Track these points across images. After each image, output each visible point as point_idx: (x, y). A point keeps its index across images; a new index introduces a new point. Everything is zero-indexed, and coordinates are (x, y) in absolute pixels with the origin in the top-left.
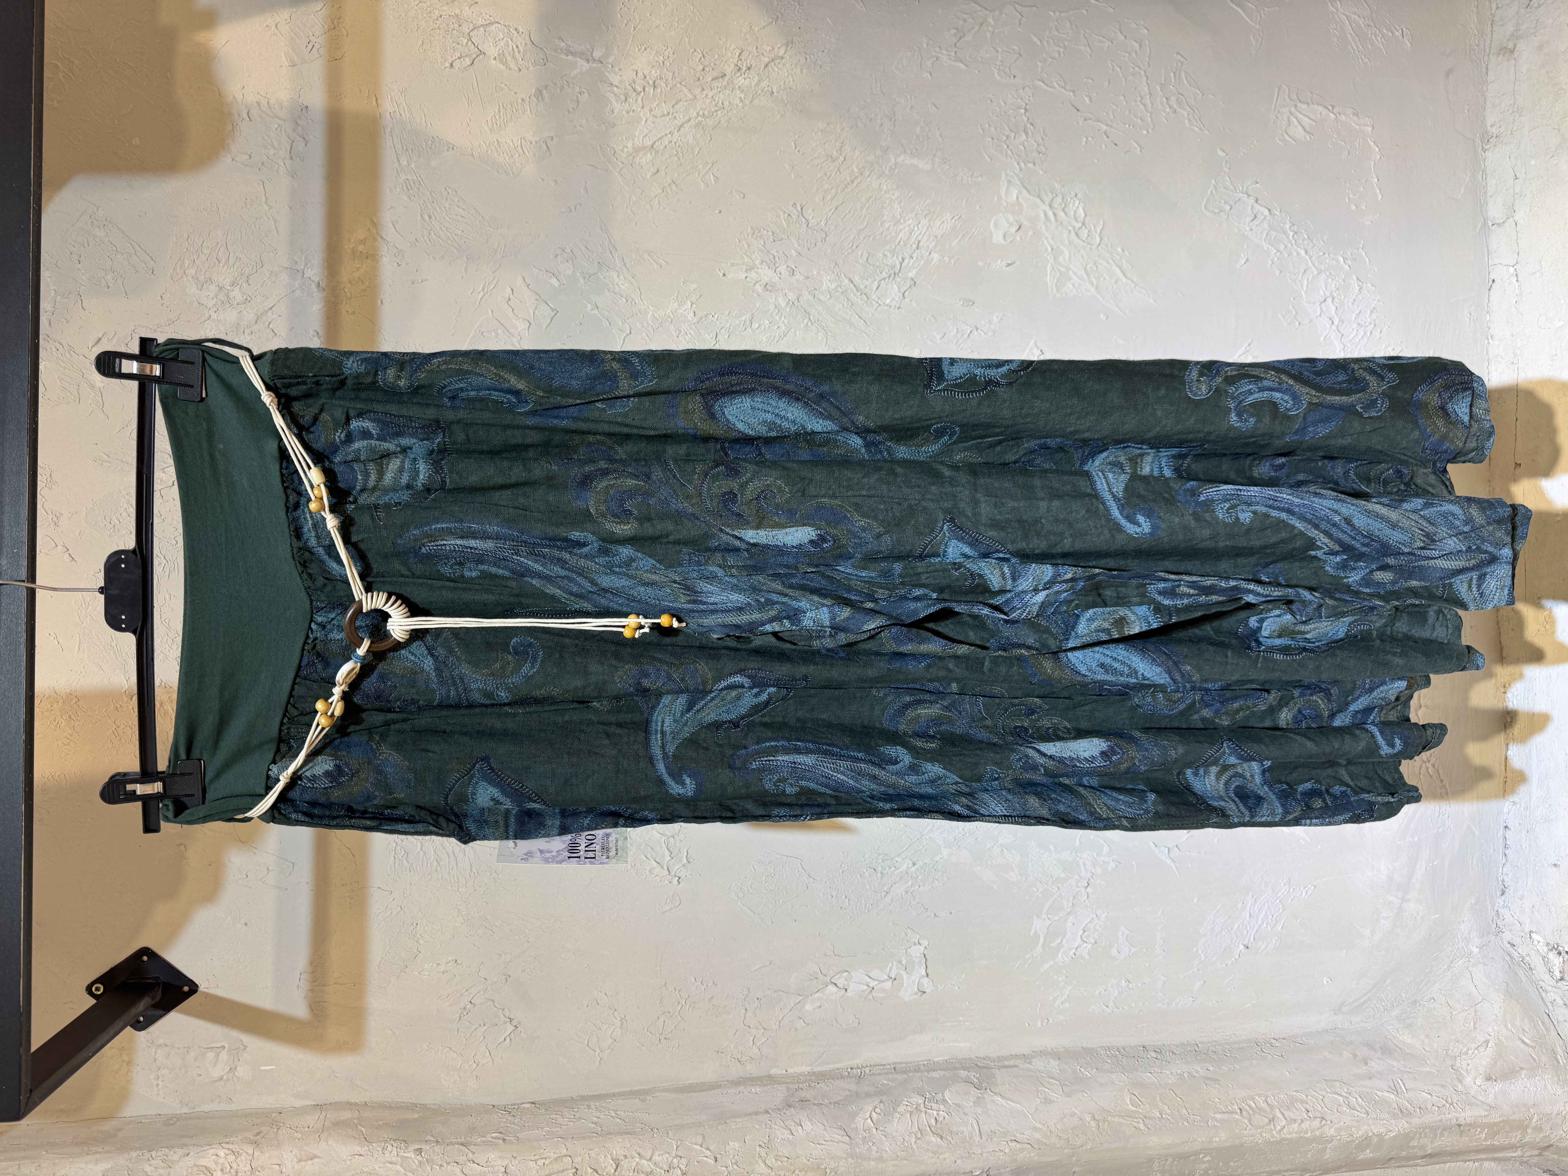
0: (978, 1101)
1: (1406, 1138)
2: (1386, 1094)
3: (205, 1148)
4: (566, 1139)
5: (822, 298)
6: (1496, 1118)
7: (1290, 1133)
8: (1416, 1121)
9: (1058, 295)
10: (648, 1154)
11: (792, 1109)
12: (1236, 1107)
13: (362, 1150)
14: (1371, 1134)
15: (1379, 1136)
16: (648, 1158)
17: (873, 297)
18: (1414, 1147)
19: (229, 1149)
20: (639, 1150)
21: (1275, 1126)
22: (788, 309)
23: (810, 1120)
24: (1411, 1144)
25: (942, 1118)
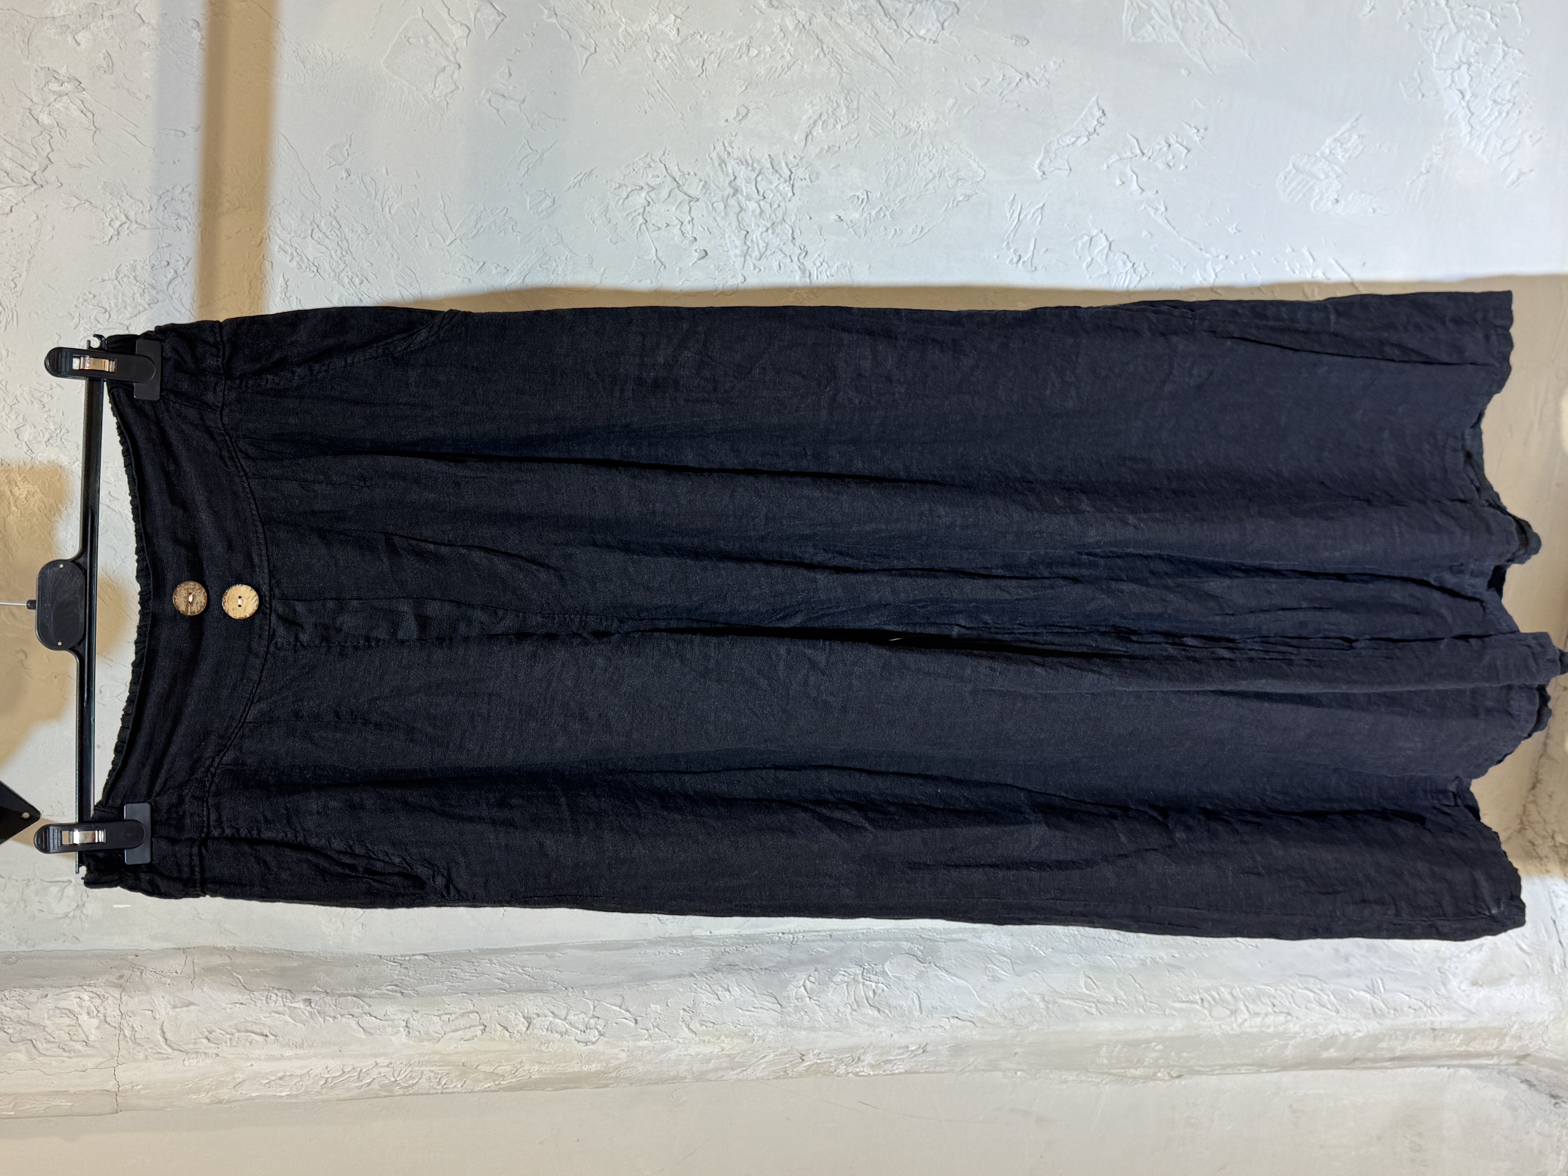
0: (920, 976)
1: (1375, 1038)
2: (1362, 993)
3: (65, 990)
4: (472, 994)
5: (840, 21)
6: (1473, 1024)
7: (1251, 1027)
8: (1388, 1023)
9: (1133, 39)
10: (563, 1013)
11: (720, 974)
12: (1197, 997)
13: (245, 998)
14: (1337, 1033)
15: (1346, 1035)
16: (563, 1017)
17: (905, 25)
18: (1382, 1049)
19: (92, 992)
20: (553, 1009)
21: (1236, 1018)
22: (797, 34)
23: (739, 986)
24: (1380, 1046)
25: (880, 991)
